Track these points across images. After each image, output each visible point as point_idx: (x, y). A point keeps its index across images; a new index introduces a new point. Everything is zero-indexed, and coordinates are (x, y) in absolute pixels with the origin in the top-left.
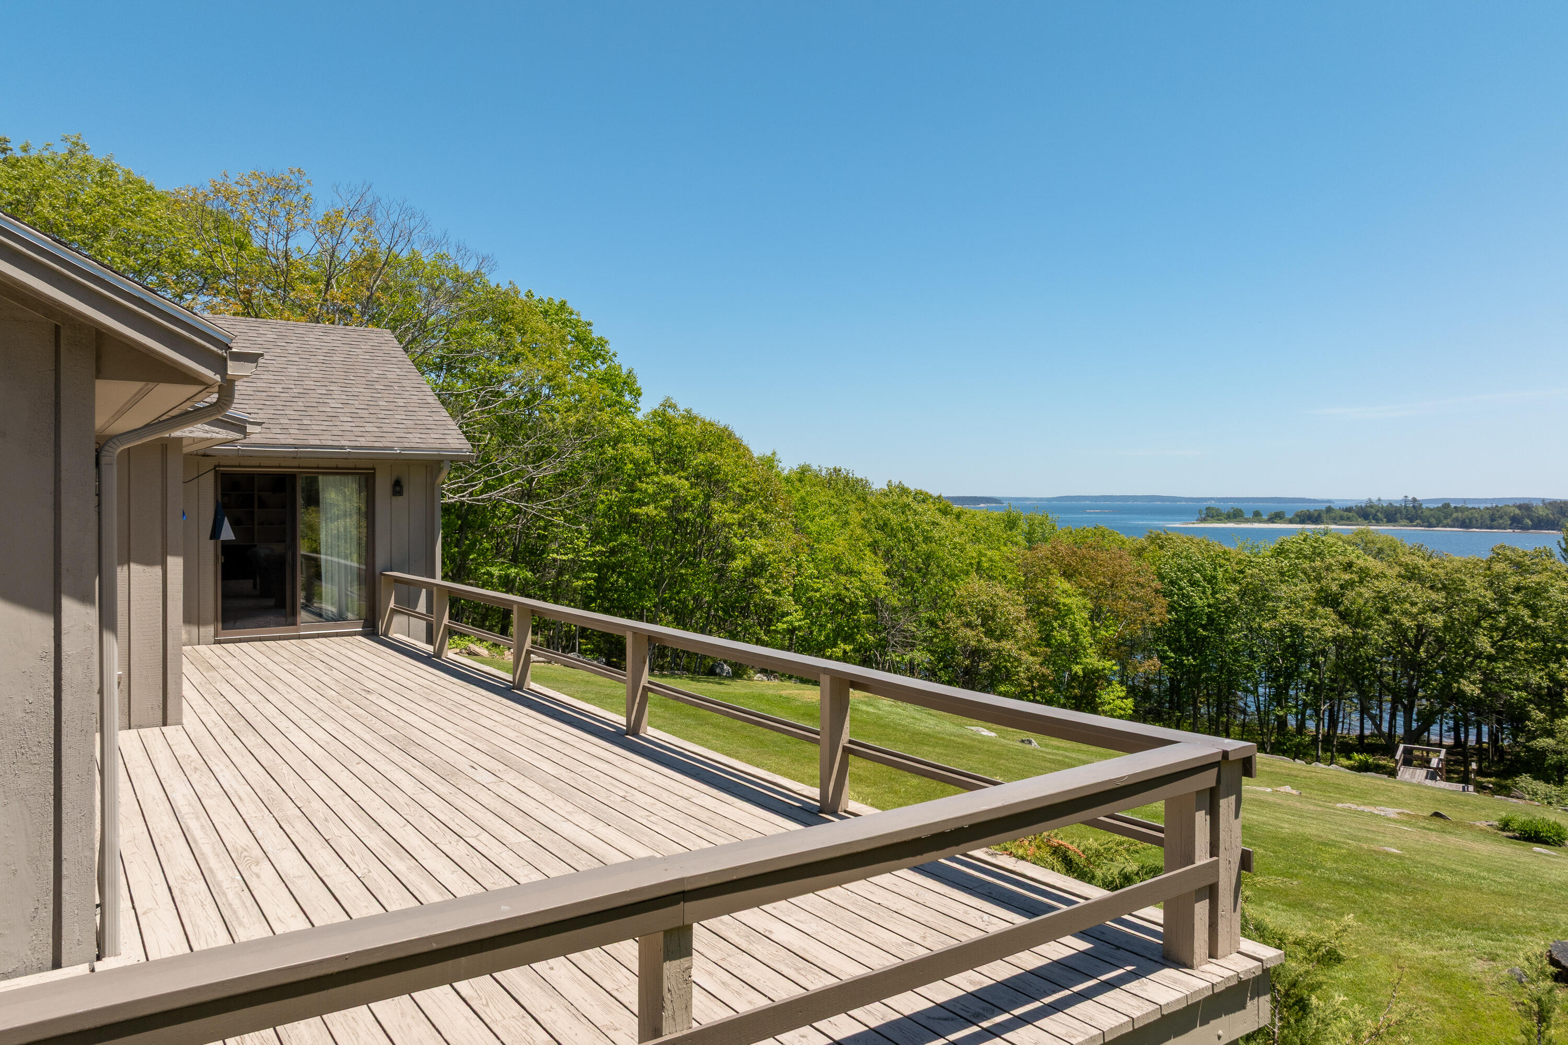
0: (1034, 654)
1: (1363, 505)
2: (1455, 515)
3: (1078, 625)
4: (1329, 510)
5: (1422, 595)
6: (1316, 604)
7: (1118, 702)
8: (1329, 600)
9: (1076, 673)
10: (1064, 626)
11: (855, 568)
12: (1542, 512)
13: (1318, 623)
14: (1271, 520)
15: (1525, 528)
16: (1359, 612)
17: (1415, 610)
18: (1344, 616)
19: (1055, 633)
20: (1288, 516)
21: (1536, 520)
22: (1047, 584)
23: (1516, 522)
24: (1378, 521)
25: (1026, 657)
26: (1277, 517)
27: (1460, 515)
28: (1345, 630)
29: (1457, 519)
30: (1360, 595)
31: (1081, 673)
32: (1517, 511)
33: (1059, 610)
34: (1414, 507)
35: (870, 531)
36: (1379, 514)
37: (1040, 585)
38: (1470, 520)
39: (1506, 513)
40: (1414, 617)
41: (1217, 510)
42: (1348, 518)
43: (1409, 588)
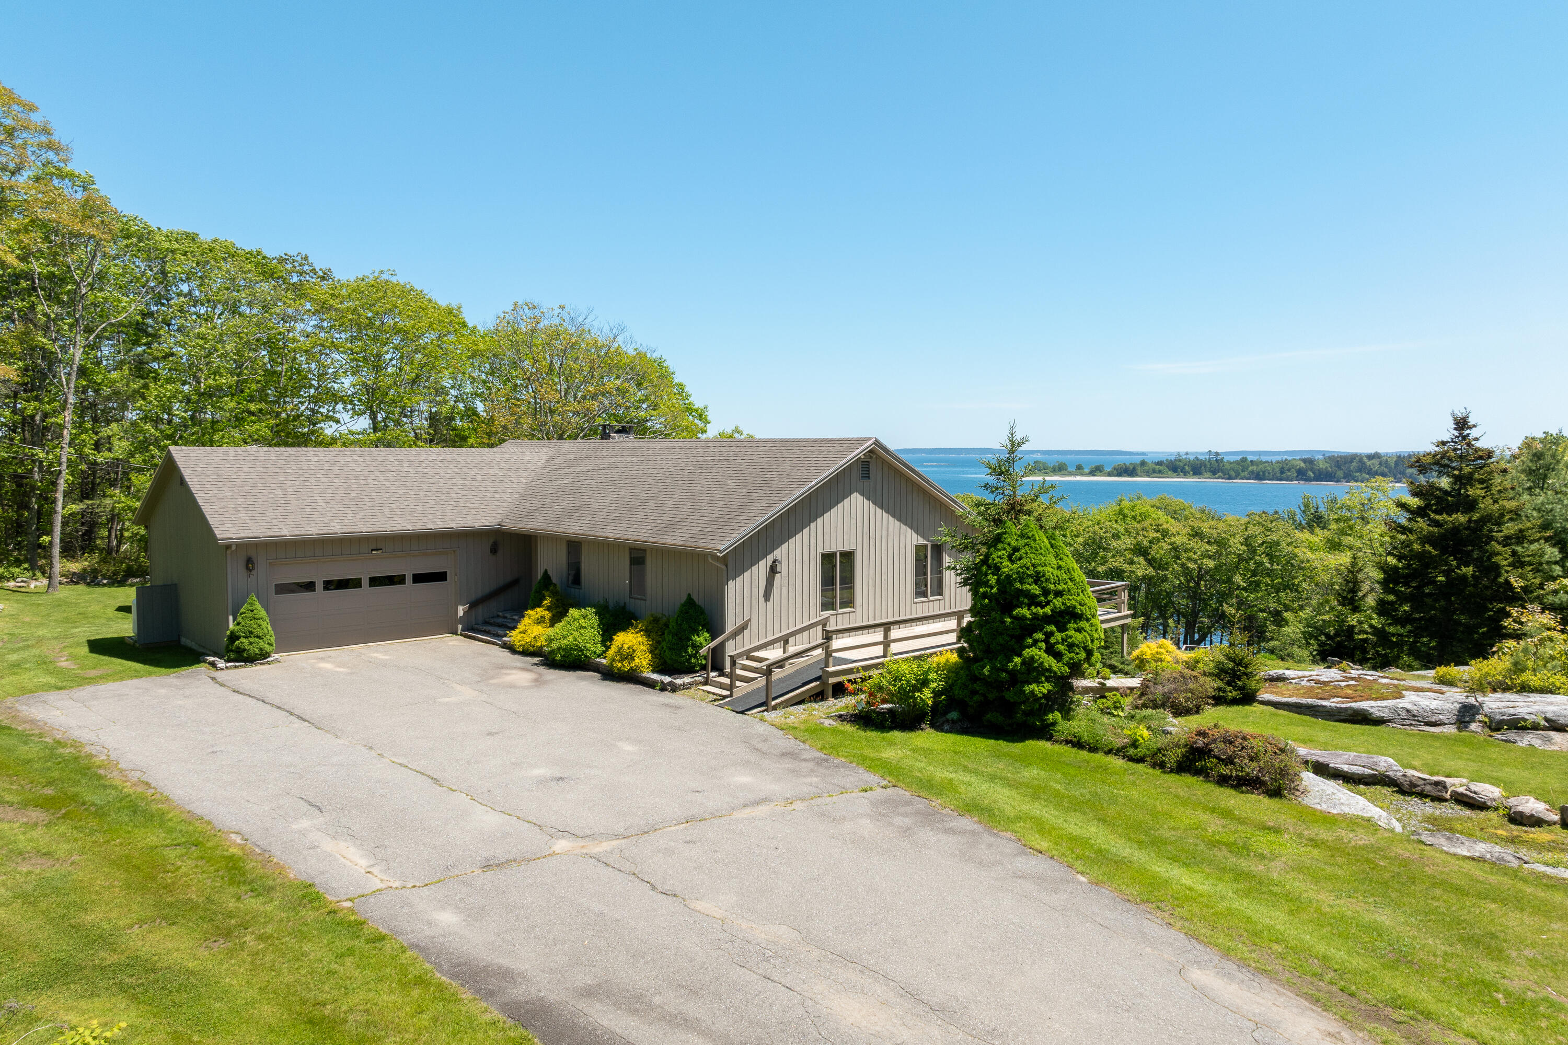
1: (1173, 458)
2: (1250, 469)
4: (1143, 463)
5: (1203, 547)
8: (1141, 551)
12: (1322, 466)
14: (1092, 473)
15: (1308, 480)
16: (1161, 559)
17: (1195, 557)
18: (1151, 562)
20: (1108, 469)
21: (1317, 472)
23: (1301, 475)
24: (1185, 474)
26: (1097, 470)
27: (1255, 468)
28: (1151, 572)
29: (1252, 472)
30: (1162, 548)
32: (1302, 465)
34: (1217, 460)
36: (1187, 467)
38: (1264, 472)
39: (1293, 466)
40: (1195, 561)
41: (1044, 464)
42: (1160, 471)
43: (1194, 542)
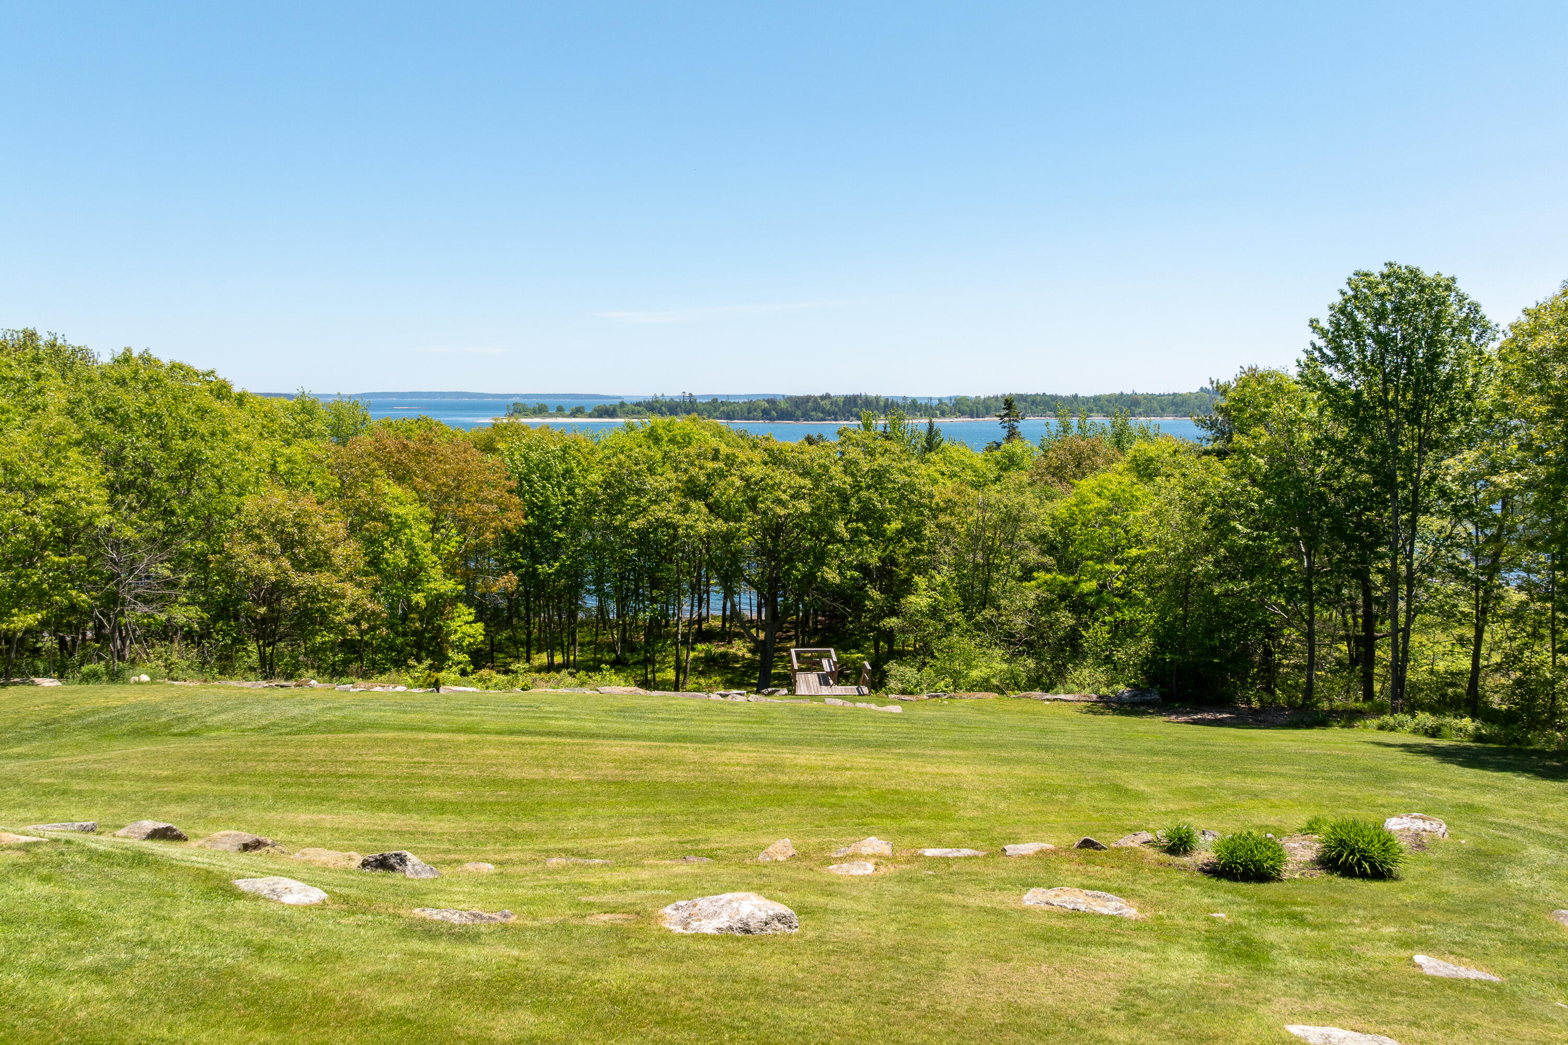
0: (360, 585)
2: (721, 409)
3: (417, 542)
5: (794, 481)
6: (685, 497)
7: (466, 629)
8: (696, 491)
9: (417, 603)
10: (397, 542)
11: (45, 480)
12: (784, 405)
13: (689, 520)
14: (573, 415)
15: (772, 419)
16: (730, 503)
18: (716, 509)
19: (387, 555)
20: (588, 411)
21: (779, 412)
22: (372, 489)
23: (766, 414)
24: (662, 414)
25: (352, 591)
26: (577, 412)
27: (725, 408)
28: (719, 525)
30: (729, 485)
31: (423, 603)
32: (766, 405)
33: (390, 524)
34: (690, 402)
35: (80, 421)
36: (663, 408)
37: (362, 493)
38: (733, 412)
39: (758, 407)
40: (784, 504)
41: (524, 406)
42: (639, 412)
43: (778, 475)
